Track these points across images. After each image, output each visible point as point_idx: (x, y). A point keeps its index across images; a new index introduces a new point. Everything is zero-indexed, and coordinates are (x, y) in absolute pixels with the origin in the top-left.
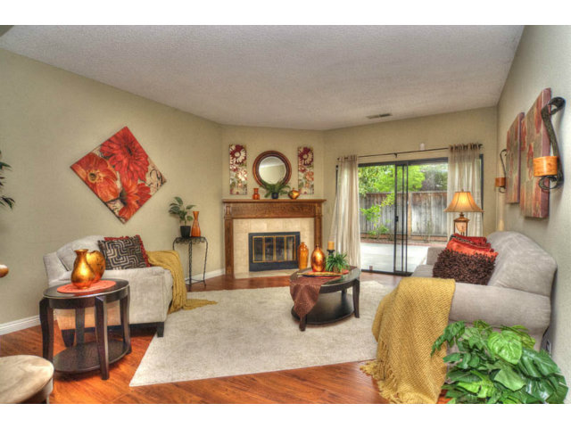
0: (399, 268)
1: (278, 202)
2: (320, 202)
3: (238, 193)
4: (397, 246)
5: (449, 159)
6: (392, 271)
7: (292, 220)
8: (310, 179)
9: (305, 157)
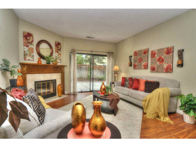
0: (92, 89)
1: (50, 66)
2: (63, 66)
3: (29, 60)
4: (91, 82)
5: (107, 56)
6: (89, 91)
7: (54, 74)
8: (60, 57)
9: (58, 46)
